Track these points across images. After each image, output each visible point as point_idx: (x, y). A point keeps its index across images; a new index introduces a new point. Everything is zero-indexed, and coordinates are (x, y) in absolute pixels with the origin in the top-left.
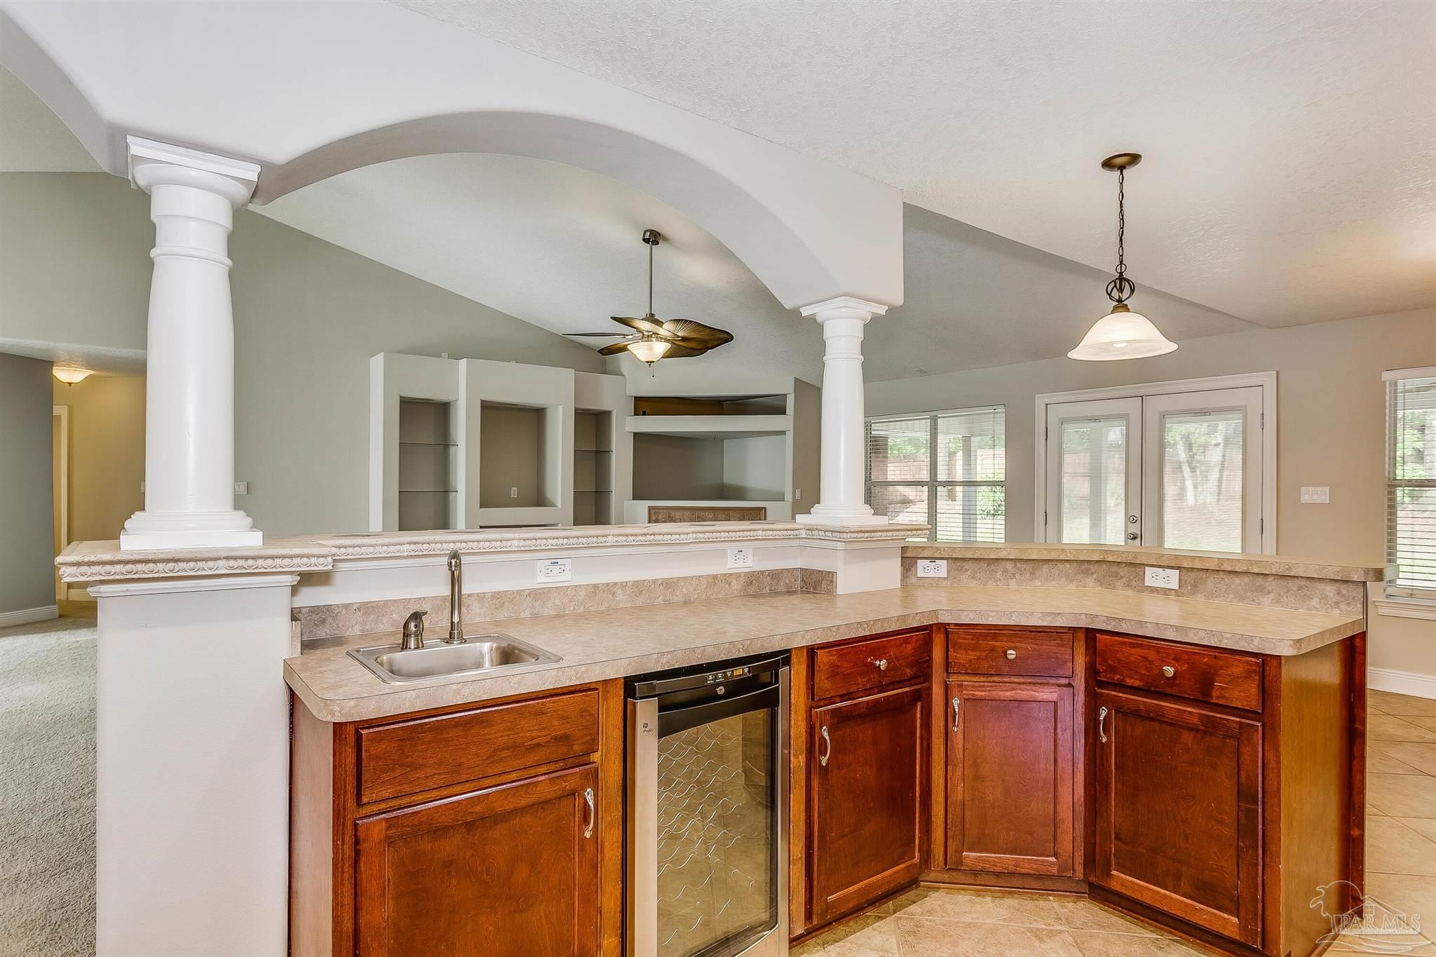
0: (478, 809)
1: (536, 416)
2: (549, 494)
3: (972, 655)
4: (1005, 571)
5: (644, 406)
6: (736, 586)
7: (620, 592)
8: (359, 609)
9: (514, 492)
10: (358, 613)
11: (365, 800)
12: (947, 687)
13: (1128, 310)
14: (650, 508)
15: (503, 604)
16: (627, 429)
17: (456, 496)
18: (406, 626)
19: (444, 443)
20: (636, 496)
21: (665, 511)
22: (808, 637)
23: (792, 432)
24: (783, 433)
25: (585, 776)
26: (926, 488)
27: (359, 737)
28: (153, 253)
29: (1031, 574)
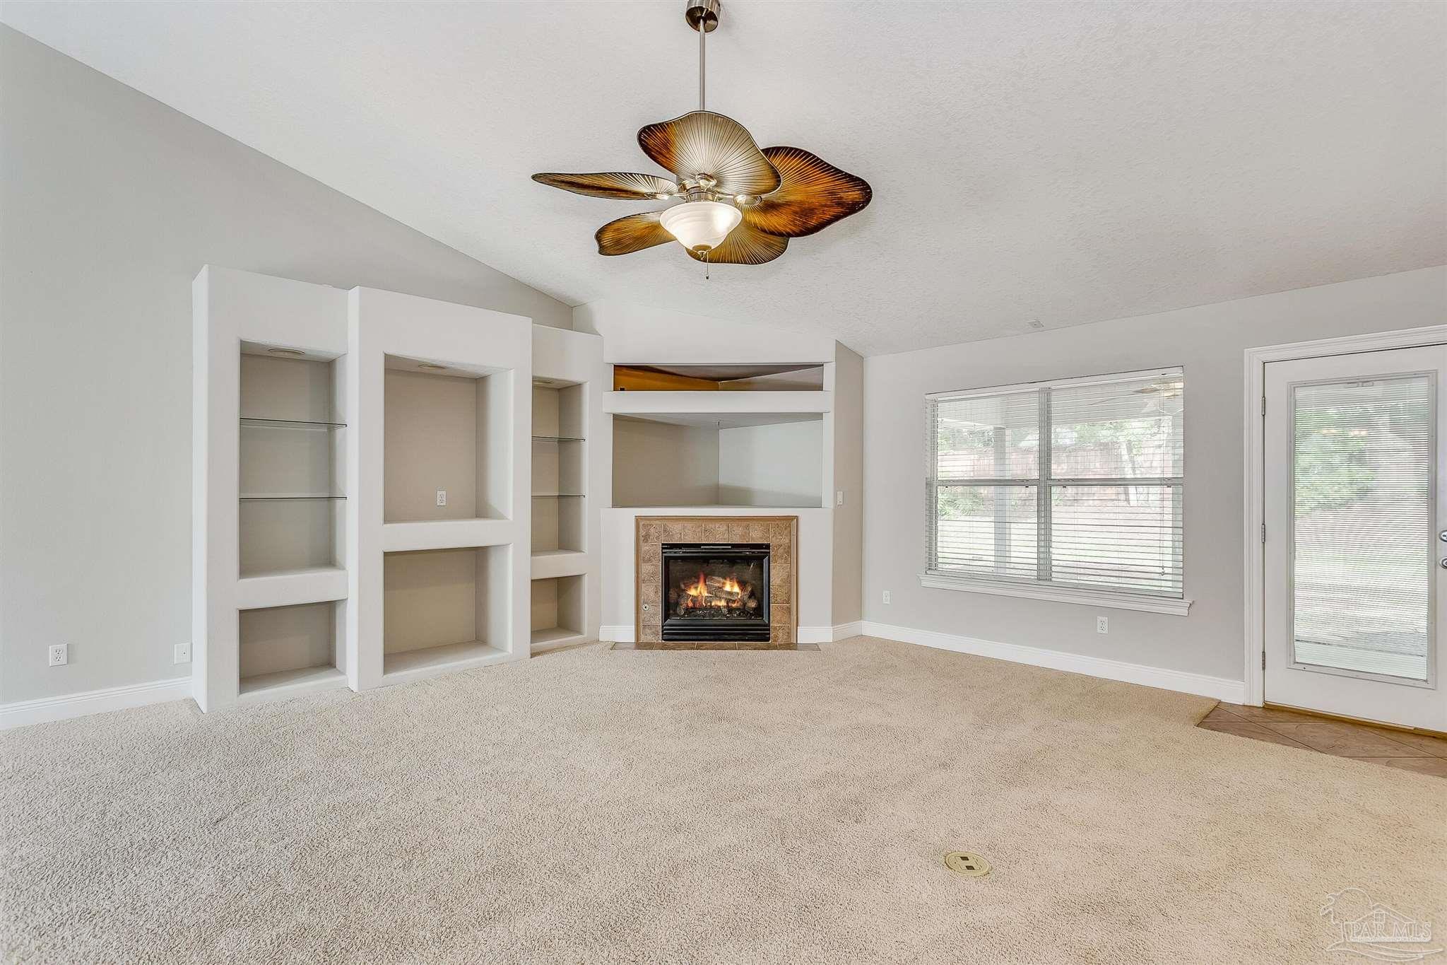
1: (474, 386)
5: (627, 377)
9: (441, 497)
14: (638, 519)
16: (605, 410)
17: (345, 505)
20: (617, 503)
21: (657, 522)
23: (833, 414)
24: (818, 416)
26: (1035, 489)
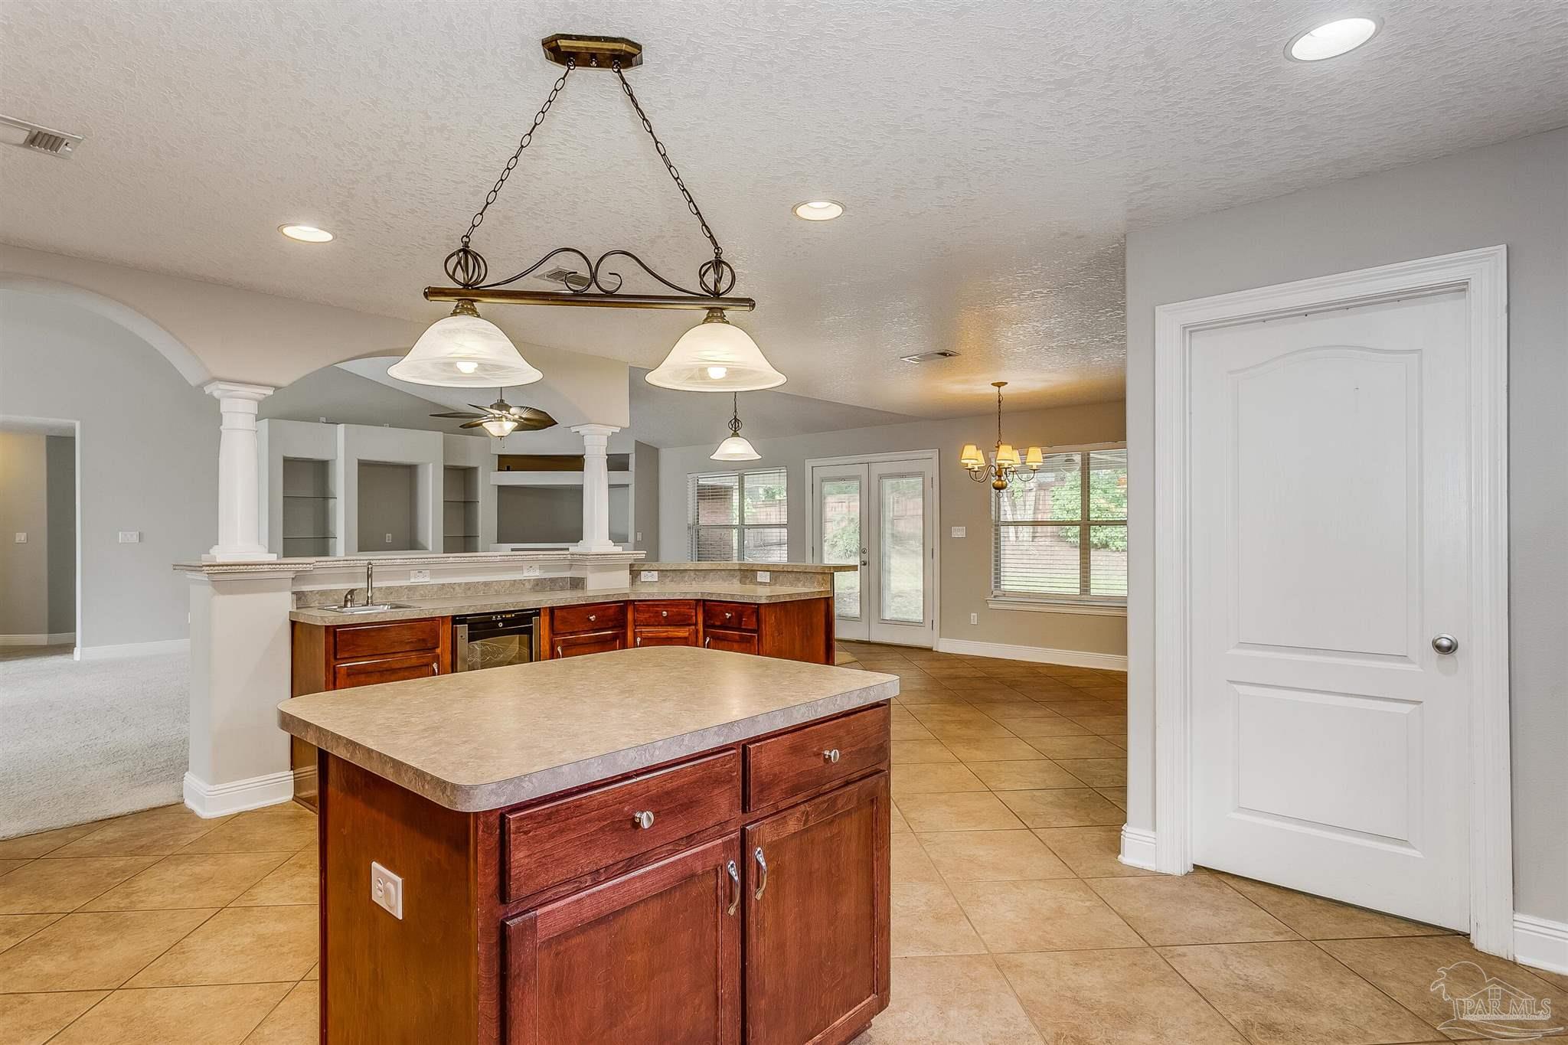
0: (385, 666)
1: (409, 472)
2: (421, 538)
3: (647, 615)
4: (690, 576)
5: (507, 463)
6: (528, 586)
7: (457, 588)
8: (318, 593)
9: (389, 538)
10: (317, 595)
11: (338, 657)
12: (635, 633)
13: (739, 436)
15: (392, 593)
16: (492, 483)
17: (335, 541)
18: (346, 597)
19: (324, 496)
20: (501, 540)
22: (549, 602)
23: (634, 485)
25: (434, 657)
27: (335, 632)
28: (221, 428)
29: (704, 577)
